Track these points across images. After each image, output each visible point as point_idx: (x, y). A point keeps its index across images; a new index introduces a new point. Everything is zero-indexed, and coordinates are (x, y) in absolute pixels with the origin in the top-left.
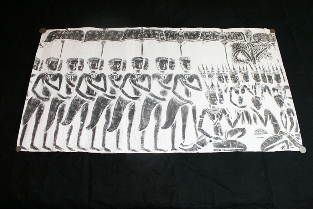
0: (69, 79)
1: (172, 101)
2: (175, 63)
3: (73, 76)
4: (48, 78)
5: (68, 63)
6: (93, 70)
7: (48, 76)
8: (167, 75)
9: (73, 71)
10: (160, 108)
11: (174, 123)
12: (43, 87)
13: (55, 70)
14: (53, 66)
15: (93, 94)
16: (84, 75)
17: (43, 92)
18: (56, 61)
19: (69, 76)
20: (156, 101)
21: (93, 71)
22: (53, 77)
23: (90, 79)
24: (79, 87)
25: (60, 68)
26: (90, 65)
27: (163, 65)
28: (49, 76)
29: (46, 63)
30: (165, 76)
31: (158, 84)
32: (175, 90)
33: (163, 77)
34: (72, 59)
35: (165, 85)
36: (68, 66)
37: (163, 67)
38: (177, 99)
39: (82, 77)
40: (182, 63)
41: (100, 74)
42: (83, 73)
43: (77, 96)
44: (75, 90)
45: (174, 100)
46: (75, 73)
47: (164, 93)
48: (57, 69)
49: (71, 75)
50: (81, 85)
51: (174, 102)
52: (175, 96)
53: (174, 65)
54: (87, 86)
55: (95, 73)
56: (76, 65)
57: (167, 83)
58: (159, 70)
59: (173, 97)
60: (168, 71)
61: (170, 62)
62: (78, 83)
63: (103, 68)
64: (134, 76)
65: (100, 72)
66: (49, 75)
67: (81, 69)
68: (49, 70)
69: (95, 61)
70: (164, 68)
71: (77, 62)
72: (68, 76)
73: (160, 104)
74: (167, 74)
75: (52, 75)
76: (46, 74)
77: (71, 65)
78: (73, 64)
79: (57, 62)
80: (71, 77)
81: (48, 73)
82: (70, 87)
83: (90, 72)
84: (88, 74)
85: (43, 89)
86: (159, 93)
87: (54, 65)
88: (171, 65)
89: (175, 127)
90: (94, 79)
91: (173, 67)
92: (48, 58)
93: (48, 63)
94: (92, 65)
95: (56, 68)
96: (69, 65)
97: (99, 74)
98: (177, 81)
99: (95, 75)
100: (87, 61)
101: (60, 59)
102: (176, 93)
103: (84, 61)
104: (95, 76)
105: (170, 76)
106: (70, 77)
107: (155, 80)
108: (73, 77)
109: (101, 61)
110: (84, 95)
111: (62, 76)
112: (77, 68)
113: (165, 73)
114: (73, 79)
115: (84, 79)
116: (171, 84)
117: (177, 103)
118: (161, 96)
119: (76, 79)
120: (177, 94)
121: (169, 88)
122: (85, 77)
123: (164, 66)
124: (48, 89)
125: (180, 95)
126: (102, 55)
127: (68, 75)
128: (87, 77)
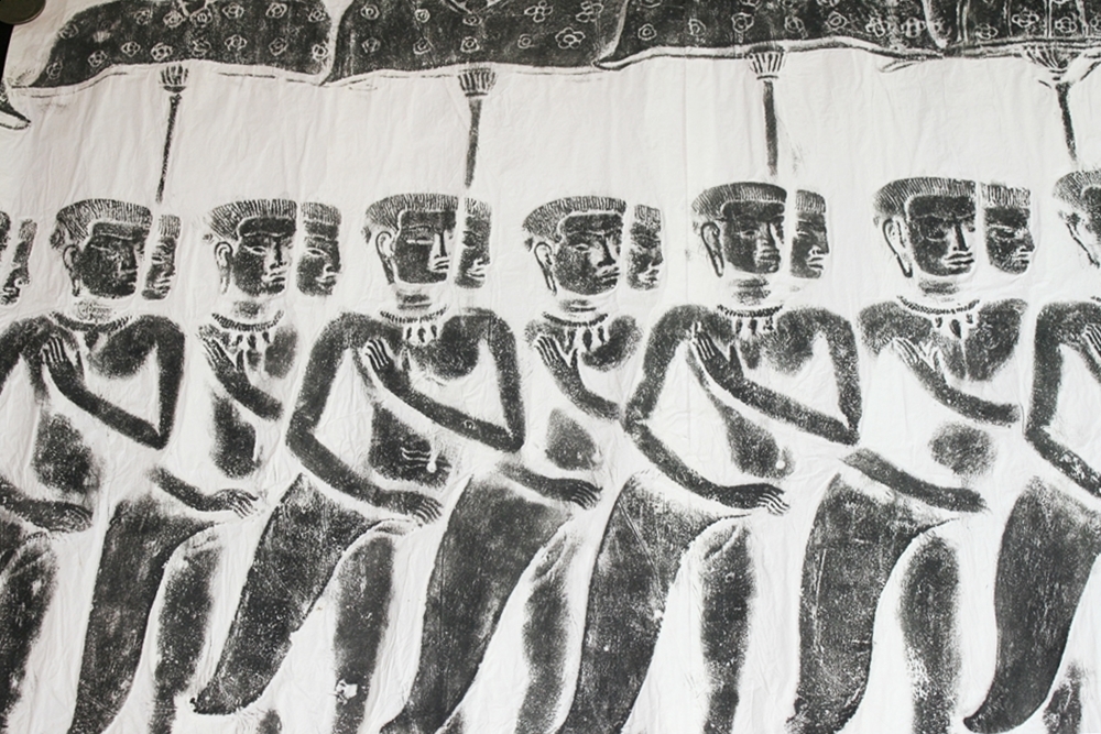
0: (233, 359)
1: (1030, 515)
2: (1031, 222)
3: (266, 336)
4: (78, 356)
5: (216, 239)
6: (410, 288)
7: (72, 342)
8: (974, 313)
9: (262, 298)
10: (939, 563)
11: (1061, 679)
12: (38, 420)
13: (125, 289)
14: (111, 265)
15: (424, 469)
16: (348, 325)
17: (38, 464)
18: (128, 224)
19: (234, 334)
20: (907, 511)
21: (413, 299)
22: (111, 345)
23: (390, 352)
24: (317, 418)
25: (161, 278)
26: (389, 253)
27: (942, 235)
28: (79, 336)
29: (56, 241)
30: (961, 317)
31: (912, 379)
32: (1046, 429)
33: (946, 331)
34: (249, 206)
35: (969, 387)
36: (224, 262)
37: (940, 249)
38: (1067, 498)
39: (332, 341)
40: (1085, 216)
41: (470, 320)
42: (338, 315)
43: (304, 485)
44: (283, 438)
45: (1044, 501)
46: (279, 314)
47: (963, 450)
48: (140, 284)
49: (246, 328)
50: (331, 400)
51: (1049, 515)
52: (1052, 476)
53: (1020, 234)
54: (376, 406)
55: (432, 310)
56: (284, 251)
57: (981, 372)
58: (909, 275)
59: (1037, 480)
60: (984, 284)
61: (989, 212)
62: (306, 388)
63: (485, 269)
64: (727, 324)
65: (464, 304)
66: (85, 328)
67: (321, 280)
68: (76, 293)
69: (422, 217)
70: (945, 262)
71: (288, 228)
72: (226, 339)
73: (939, 532)
74: (978, 307)
75: (103, 329)
76: (55, 322)
77: (244, 256)
78: (255, 243)
79: (139, 236)
80: (252, 342)
81: (75, 319)
82: (246, 415)
83: (392, 306)
84: (375, 316)
85: (41, 435)
86: (929, 453)
87: (117, 257)
88: (1000, 233)
89: (1075, 712)
90: (423, 355)
91: (1013, 247)
92: (68, 203)
93: (68, 241)
94: (402, 249)
95: (133, 277)
96: (228, 256)
97: (456, 319)
98: (1058, 359)
99: (427, 326)
100: (364, 221)
101: (157, 212)
102: (1060, 451)
103: (337, 220)
104: (428, 336)
105: (1000, 323)
106: (244, 345)
107: (885, 351)
108: (261, 347)
109: (469, 221)
110: (353, 476)
111: (181, 338)
112: (291, 276)
113: (961, 299)
114: (263, 358)
115: (348, 354)
116: (1013, 382)
117: (1071, 523)
118: (943, 477)
119: (290, 359)
120: (1066, 458)
121: (1002, 414)
122: (357, 344)
123: (945, 244)
124: (76, 436)
125: (1090, 464)
126: (470, 178)
127: (222, 330)
128: (368, 344)
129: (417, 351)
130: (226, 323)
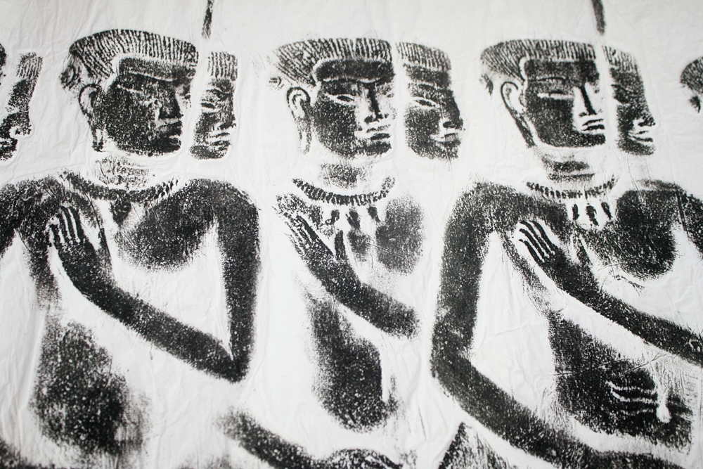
0: (330, 243)
3: (372, 212)
4: (102, 234)
5: (288, 83)
6: (562, 154)
7: (93, 214)
9: (359, 161)
13: (166, 143)
14: (145, 113)
16: (488, 199)
18: (166, 62)
19: (326, 209)
21: (567, 166)
22: (149, 221)
23: (554, 239)
25: (215, 130)
26: (520, 109)
28: (103, 207)
29: (68, 79)
34: (326, 46)
36: (300, 113)
39: (469, 221)
41: (651, 196)
42: (471, 186)
46: (388, 183)
48: (188, 137)
49: (343, 200)
55: (597, 181)
56: (382, 101)
63: (650, 131)
65: (638, 176)
66: (111, 195)
67: (439, 136)
68: (98, 147)
69: (550, 67)
71: (385, 73)
72: (316, 215)
75: (138, 197)
76: (68, 186)
77: (328, 106)
78: (340, 90)
79: (182, 77)
80: (354, 219)
81: (97, 182)
82: (360, 329)
83: (542, 176)
84: (521, 189)
87: (154, 103)
90: (603, 242)
92: (85, 33)
93: (85, 79)
94: (534, 105)
95: (176, 129)
96: (305, 104)
97: (631, 195)
99: (595, 202)
100: (481, 68)
101: (204, 49)
103: (445, 65)
104: (601, 216)
106: (343, 225)
108: (368, 227)
109: (614, 73)
111: (252, 213)
112: (398, 134)
114: (373, 242)
115: (494, 240)
122: (504, 227)
127: (309, 202)
128: (519, 226)
129: (592, 236)
130: (314, 192)
